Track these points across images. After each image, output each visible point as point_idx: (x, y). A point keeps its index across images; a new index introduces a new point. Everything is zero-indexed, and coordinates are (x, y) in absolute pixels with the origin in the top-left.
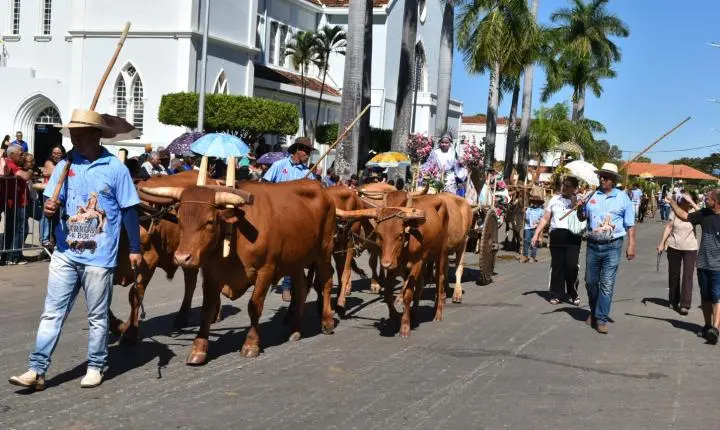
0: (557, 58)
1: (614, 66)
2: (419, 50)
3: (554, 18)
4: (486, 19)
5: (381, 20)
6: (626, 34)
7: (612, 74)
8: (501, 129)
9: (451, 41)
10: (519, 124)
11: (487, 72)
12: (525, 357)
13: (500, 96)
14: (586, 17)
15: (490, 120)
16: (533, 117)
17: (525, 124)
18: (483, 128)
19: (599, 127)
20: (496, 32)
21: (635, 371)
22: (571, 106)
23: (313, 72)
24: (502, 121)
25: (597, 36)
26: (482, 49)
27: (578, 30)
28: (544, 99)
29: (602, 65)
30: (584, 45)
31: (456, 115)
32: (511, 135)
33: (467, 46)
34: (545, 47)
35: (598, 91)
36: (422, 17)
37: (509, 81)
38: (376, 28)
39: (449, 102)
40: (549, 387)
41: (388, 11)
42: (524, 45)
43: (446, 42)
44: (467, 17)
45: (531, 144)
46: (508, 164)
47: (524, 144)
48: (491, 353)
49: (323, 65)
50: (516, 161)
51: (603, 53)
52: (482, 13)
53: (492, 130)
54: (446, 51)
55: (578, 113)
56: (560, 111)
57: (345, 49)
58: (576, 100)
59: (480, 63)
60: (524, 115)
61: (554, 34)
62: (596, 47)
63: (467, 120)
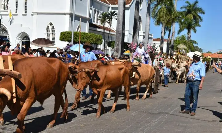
0: (182, 21)
1: (200, 23)
2: (140, 18)
3: (181, 8)
4: (161, 8)
5: (128, 9)
6: (204, 13)
7: (200, 26)
8: (165, 43)
9: (150, 15)
10: (170, 41)
11: (161, 25)
12: (173, 115)
13: (165, 33)
14: (191, 8)
15: (162, 40)
16: (175, 39)
17: (172, 41)
18: (159, 42)
19: (196, 43)
20: (164, 13)
21: (208, 119)
22: (187, 36)
23: (107, 25)
24: (165, 40)
25: (195, 14)
26: (160, 18)
27: (189, 12)
28: (178, 33)
29: (197, 23)
31: (151, 38)
32: (168, 45)
33: (155, 17)
34: (179, 17)
35: (195, 31)
36: (141, 8)
37: (168, 28)
38: (126, 11)
39: (149, 34)
40: (181, 124)
41: (130, 6)
42: (173, 16)
43: (148, 16)
44: (155, 8)
45: (174, 47)
46: (167, 54)
47: (172, 47)
48: (163, 113)
49: (110, 23)
50: (170, 52)
51: (197, 19)
52: (159, 7)
53: (162, 43)
54: (148, 18)
55: (189, 38)
56: (183, 37)
57: (117, 18)
58: (188, 34)
59: (159, 22)
60: (173, 39)
61: (182, 13)
62: (195, 17)
63: (154, 40)
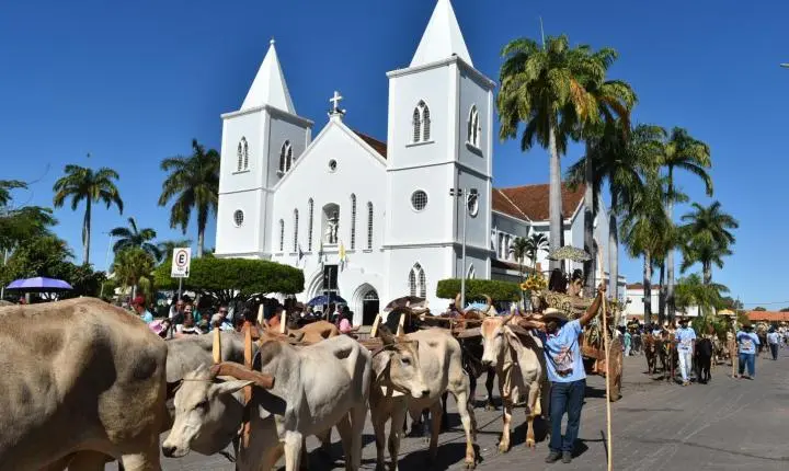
0: (689, 244)
1: (730, 247)
2: (595, 246)
3: (683, 218)
4: (638, 223)
5: (569, 227)
6: (736, 226)
7: (730, 253)
8: (655, 293)
9: (616, 238)
10: (666, 289)
11: (642, 256)
12: (690, 444)
13: (652, 272)
14: (706, 218)
15: (647, 287)
16: (676, 283)
17: (670, 289)
18: (642, 292)
19: (724, 289)
20: (645, 231)
21: (770, 455)
22: (702, 275)
23: (527, 262)
24: (655, 287)
25: (715, 228)
26: (638, 241)
27: (701, 225)
28: (682, 271)
29: (722, 247)
30: (707, 235)
31: (623, 284)
32: (661, 296)
33: (626, 241)
34: (680, 238)
35: (720, 264)
36: (595, 225)
37: (657, 260)
38: (566, 233)
39: (618, 277)
40: (710, 464)
41: (572, 222)
42: (666, 238)
43: (612, 239)
44: (625, 223)
45: (677, 302)
46: (661, 316)
47: (672, 302)
48: (667, 441)
49: (533, 258)
50: (666, 313)
51: (722, 240)
52: (635, 220)
53: (648, 294)
54: (613, 245)
55: (708, 280)
56: (694, 279)
57: (548, 247)
58: (705, 271)
59: (636, 251)
60: (671, 284)
61: (685, 229)
62: (716, 235)
63: (629, 287)
